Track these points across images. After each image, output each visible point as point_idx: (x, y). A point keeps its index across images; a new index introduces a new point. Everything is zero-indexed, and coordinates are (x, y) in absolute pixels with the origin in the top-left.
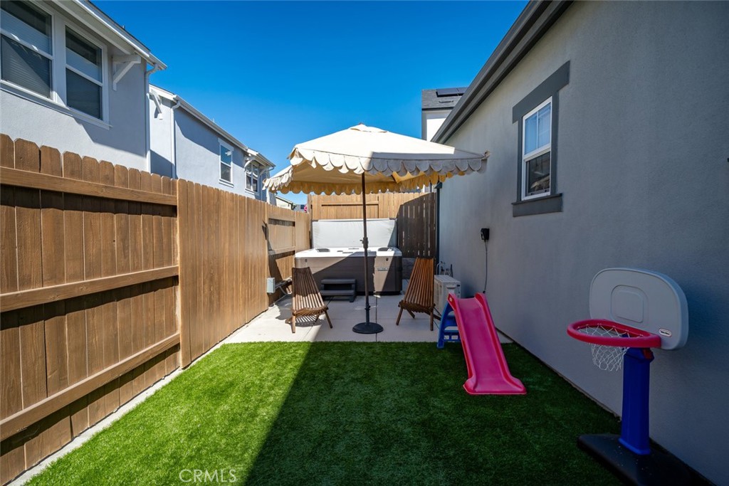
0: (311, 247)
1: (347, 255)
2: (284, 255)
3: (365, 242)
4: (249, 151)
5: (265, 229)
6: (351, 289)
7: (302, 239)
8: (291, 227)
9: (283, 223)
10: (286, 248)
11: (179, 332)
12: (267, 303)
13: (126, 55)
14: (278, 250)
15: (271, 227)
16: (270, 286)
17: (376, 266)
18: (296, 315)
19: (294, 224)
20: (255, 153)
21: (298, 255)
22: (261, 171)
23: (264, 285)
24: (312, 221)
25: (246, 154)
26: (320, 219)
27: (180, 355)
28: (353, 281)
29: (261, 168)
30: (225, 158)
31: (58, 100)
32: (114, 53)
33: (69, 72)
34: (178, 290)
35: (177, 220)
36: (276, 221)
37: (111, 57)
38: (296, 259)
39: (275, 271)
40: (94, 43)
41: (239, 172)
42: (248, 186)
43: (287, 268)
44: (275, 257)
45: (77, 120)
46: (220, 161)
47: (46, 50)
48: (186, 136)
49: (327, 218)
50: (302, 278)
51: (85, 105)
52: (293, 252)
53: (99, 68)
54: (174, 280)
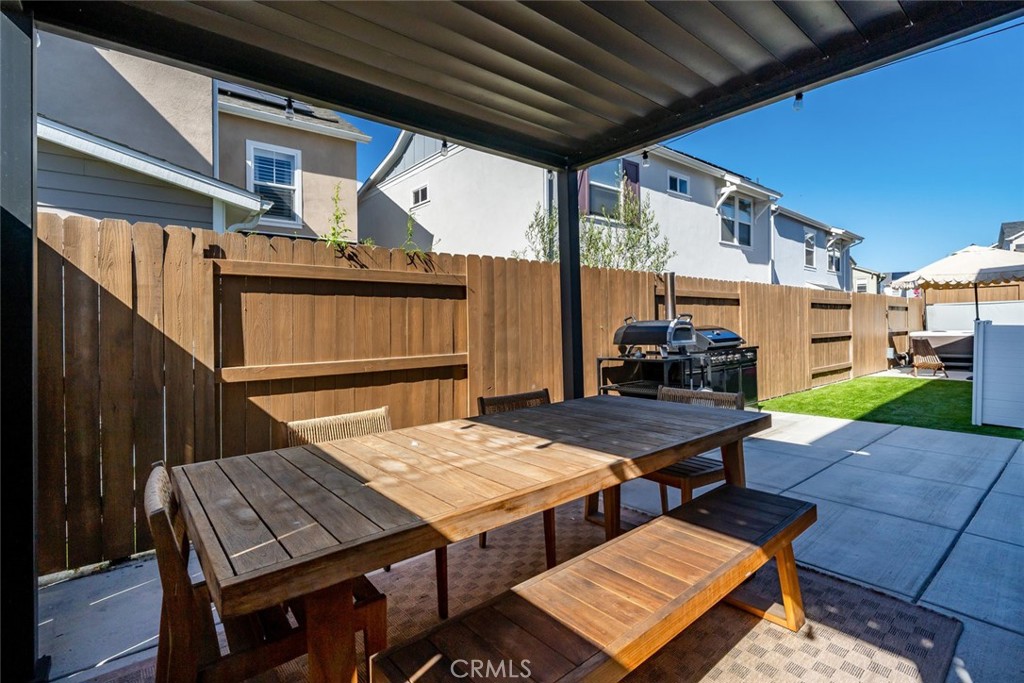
0: (924, 328)
2: (898, 334)
4: (833, 230)
5: (887, 314)
7: (915, 322)
8: (904, 312)
9: (898, 308)
10: (902, 329)
11: (851, 361)
12: (887, 365)
13: (763, 201)
14: (895, 330)
15: (890, 312)
16: (890, 354)
18: (918, 367)
19: (907, 309)
20: (840, 232)
21: (913, 334)
22: (844, 247)
23: (886, 352)
24: (926, 305)
25: (829, 233)
26: (934, 303)
29: (844, 243)
30: (809, 245)
31: (736, 242)
32: (756, 202)
33: (740, 224)
34: (851, 342)
35: (851, 310)
36: (892, 308)
37: (754, 204)
38: (910, 338)
39: (892, 344)
40: (747, 200)
41: (821, 255)
42: (830, 267)
43: (901, 345)
44: (892, 335)
45: (743, 252)
46: (805, 248)
47: (733, 217)
48: (781, 235)
49: (945, 302)
50: (921, 346)
51: (745, 240)
52: (906, 333)
53: (749, 214)
54: (849, 337)
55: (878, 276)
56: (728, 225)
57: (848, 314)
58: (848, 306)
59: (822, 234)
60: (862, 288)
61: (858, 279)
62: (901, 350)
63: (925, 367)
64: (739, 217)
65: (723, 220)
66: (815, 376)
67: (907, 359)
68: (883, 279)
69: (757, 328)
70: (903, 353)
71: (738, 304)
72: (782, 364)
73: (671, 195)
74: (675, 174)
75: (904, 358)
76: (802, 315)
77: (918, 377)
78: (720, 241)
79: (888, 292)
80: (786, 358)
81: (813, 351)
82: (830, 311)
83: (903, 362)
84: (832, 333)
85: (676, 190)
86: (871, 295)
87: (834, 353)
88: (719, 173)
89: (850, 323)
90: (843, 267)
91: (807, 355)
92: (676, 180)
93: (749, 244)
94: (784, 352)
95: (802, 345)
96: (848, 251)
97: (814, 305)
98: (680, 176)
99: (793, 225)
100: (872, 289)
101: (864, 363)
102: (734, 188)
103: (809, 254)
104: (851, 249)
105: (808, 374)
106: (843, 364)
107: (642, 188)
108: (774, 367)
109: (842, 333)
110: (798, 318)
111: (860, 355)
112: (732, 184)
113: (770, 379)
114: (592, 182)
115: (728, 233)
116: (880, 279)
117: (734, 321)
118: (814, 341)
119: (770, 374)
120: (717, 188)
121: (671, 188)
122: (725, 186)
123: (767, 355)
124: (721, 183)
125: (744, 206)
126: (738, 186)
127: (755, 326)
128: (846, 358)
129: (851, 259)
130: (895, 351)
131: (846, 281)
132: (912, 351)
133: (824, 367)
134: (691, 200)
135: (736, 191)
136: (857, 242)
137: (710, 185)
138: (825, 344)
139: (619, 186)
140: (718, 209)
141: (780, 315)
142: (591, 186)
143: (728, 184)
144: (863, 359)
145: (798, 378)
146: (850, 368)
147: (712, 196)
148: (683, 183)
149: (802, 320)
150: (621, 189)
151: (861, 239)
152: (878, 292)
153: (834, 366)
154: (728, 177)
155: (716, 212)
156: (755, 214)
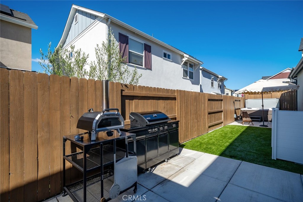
0: (245, 107)
1: (258, 110)
2: (238, 109)
3: (263, 106)
4: (219, 76)
5: (234, 102)
6: (259, 119)
7: (242, 105)
8: (239, 102)
9: (237, 101)
10: (238, 107)
11: (223, 120)
12: (234, 120)
13: (197, 64)
14: (236, 108)
15: (235, 102)
16: (235, 116)
17: (269, 113)
18: (244, 122)
19: (240, 101)
20: (221, 77)
21: (242, 109)
22: (222, 81)
23: (234, 116)
24: (245, 100)
25: (218, 77)
26: (248, 99)
27: (223, 124)
28: (260, 117)
29: (222, 80)
31: (188, 78)
32: (195, 65)
33: (190, 71)
34: (223, 113)
35: (223, 102)
36: (236, 101)
37: (194, 65)
38: (241, 110)
39: (236, 113)
40: (192, 64)
41: (216, 83)
42: (218, 88)
43: (238, 113)
44: (235, 109)
45: (190, 81)
46: (211, 81)
47: (187, 69)
48: (204, 77)
49: (251, 99)
50: (245, 114)
51: (191, 77)
52: (240, 109)
53: (193, 68)
54: (222, 111)
55: (231, 91)
56: (185, 72)
57: (222, 103)
58: (222, 100)
59: (216, 77)
60: (227, 94)
61: (226, 91)
62: (238, 115)
63: (246, 122)
64: (189, 69)
65: (183, 69)
66: (209, 127)
67: (240, 118)
68: (233, 91)
69: (185, 110)
70: (239, 115)
71: (176, 100)
72: (196, 124)
73: (164, 59)
74: (166, 52)
75: (239, 117)
76: (204, 104)
77: (244, 125)
78: (183, 77)
79: (234, 95)
80: (198, 121)
81: (209, 118)
82: (215, 102)
83: (239, 118)
84: (216, 110)
85: (166, 58)
86: (229, 96)
87: (217, 118)
88: (182, 53)
89: (223, 106)
90: (222, 87)
91: (206, 120)
92: (166, 54)
93: (193, 79)
94: (197, 119)
95: (204, 115)
96: (223, 83)
97: (209, 100)
98: (168, 53)
99: (207, 74)
100: (230, 95)
101: (227, 120)
102: (187, 59)
103: (212, 83)
104: (224, 82)
105: (207, 127)
106: (220, 121)
107: (152, 55)
108: (192, 126)
109: (220, 110)
110: (203, 105)
111: (226, 118)
112: (186, 57)
113: (191, 131)
114: (130, 50)
115: (185, 74)
116: (232, 92)
117: (174, 107)
118: (209, 113)
119: (190, 129)
120: (181, 59)
121: (164, 57)
122: (184, 58)
123: (189, 121)
124: (183, 57)
125: (191, 66)
126: (188, 58)
127: (184, 109)
128: (221, 119)
129: (224, 85)
130: (237, 115)
131: (223, 92)
132: (242, 115)
133: (214, 123)
134: (172, 62)
135: (187, 60)
136: (226, 80)
137: (179, 58)
138: (214, 114)
139: (143, 54)
140: (182, 66)
141: (195, 104)
142: (129, 52)
143: (185, 57)
144: (227, 119)
145: (203, 129)
146: (222, 122)
147: (180, 61)
148: (169, 56)
149: (205, 106)
150: (144, 55)
151: (227, 79)
152: (232, 95)
153: (217, 122)
154: (185, 55)
155: (181, 67)
156: (195, 69)
